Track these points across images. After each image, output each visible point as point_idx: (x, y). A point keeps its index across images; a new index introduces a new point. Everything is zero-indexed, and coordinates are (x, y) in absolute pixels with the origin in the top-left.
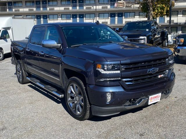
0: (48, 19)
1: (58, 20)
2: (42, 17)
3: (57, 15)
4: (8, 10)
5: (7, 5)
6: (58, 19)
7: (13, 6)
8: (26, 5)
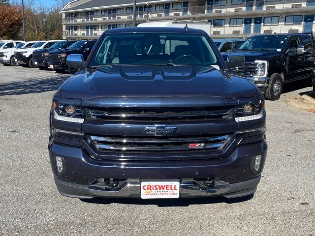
0: (262, 24)
1: (277, 25)
2: (253, 21)
3: (279, 17)
4: (206, 11)
5: (206, 4)
6: (280, 23)
7: (214, 5)
8: (233, 3)
